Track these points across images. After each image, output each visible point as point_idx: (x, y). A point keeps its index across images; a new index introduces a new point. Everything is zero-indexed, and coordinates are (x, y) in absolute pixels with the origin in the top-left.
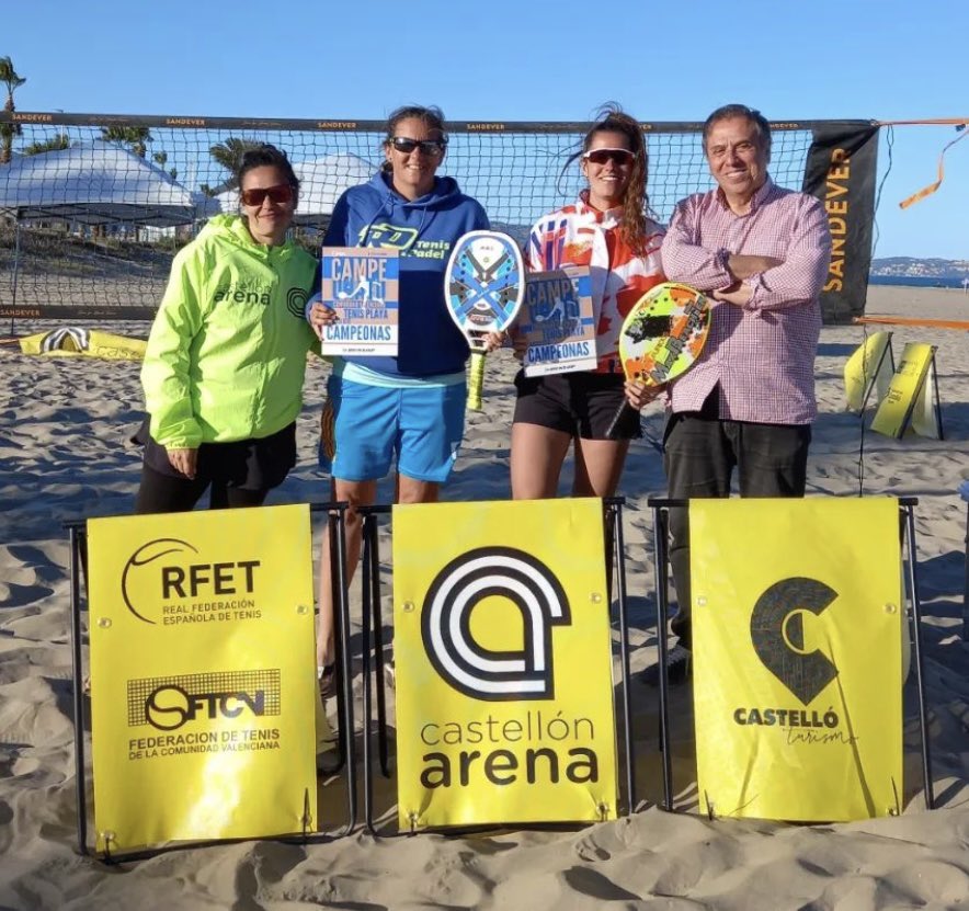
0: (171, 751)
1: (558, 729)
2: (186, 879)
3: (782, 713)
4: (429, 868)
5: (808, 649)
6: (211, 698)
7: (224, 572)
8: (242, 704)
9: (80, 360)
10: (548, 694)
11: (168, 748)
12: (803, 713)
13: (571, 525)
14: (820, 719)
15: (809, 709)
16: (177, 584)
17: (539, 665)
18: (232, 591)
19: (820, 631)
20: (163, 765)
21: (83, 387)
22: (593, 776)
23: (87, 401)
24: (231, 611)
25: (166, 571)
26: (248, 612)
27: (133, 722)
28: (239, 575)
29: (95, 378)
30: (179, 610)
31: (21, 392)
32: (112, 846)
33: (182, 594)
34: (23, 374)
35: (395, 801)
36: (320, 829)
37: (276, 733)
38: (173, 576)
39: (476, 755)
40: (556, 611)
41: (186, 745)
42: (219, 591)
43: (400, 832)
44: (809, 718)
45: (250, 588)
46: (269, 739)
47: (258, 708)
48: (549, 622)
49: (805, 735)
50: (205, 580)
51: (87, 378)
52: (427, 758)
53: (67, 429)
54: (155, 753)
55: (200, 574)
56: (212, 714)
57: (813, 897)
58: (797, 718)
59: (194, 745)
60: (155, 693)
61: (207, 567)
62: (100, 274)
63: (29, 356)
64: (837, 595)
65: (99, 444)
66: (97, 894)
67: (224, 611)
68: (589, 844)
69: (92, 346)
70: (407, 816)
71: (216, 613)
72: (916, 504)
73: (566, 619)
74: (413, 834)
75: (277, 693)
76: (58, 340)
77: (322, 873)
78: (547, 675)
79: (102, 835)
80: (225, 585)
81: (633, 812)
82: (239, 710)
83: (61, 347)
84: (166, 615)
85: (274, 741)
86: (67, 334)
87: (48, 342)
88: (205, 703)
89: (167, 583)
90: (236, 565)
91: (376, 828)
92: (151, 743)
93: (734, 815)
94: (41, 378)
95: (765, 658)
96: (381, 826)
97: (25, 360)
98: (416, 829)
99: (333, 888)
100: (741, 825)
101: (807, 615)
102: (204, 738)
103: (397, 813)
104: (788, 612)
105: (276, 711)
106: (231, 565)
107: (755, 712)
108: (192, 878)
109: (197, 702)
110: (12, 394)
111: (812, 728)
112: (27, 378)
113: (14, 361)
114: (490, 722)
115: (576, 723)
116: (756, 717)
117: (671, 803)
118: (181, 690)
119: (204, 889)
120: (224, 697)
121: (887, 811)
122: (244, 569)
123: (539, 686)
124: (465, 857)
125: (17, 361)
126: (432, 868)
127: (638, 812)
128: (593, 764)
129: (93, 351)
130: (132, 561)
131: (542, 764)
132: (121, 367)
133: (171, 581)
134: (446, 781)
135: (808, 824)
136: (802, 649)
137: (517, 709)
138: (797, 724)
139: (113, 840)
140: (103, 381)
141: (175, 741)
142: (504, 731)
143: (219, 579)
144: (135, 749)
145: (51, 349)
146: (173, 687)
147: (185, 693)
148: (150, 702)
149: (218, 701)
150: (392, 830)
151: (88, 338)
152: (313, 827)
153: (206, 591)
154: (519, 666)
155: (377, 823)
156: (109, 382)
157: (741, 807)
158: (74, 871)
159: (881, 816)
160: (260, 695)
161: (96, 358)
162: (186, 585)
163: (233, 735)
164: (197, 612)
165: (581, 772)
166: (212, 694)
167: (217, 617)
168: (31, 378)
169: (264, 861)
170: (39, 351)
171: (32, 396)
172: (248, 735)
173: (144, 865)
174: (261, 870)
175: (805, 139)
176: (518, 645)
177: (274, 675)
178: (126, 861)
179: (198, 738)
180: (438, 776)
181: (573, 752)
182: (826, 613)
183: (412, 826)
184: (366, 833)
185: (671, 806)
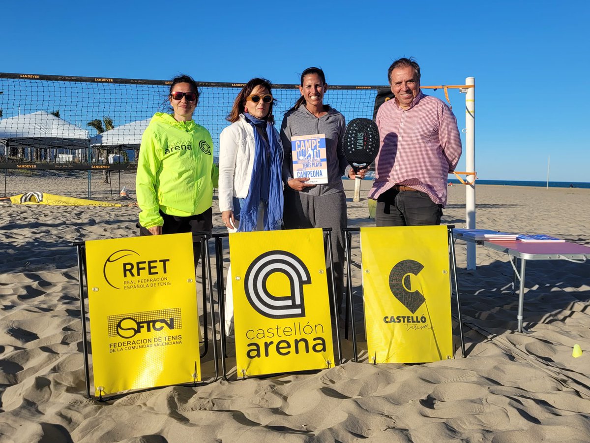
0: (130, 348)
1: (308, 330)
2: (142, 405)
3: (404, 317)
4: (256, 392)
5: (413, 290)
6: (148, 323)
7: (152, 265)
8: (163, 324)
9: (39, 206)
10: (303, 314)
11: (128, 347)
12: (412, 317)
13: (309, 240)
14: (419, 320)
15: (414, 315)
16: (130, 271)
17: (298, 302)
18: (157, 273)
19: (418, 283)
20: (126, 354)
21: (43, 216)
22: (324, 349)
23: (46, 221)
24: (157, 282)
25: (125, 265)
26: (164, 282)
27: (110, 335)
28: (160, 265)
29: (48, 212)
30: (132, 282)
31: (14, 218)
32: (103, 394)
33: (133, 275)
34: (14, 211)
35: (235, 365)
36: (202, 380)
37: (180, 337)
38: (129, 267)
39: (272, 343)
40: (304, 278)
41: (137, 345)
42: (150, 273)
43: (237, 379)
44: (415, 319)
45: (165, 272)
46: (177, 339)
47: (171, 326)
48: (302, 283)
49: (414, 327)
50: (144, 268)
51: (44, 212)
52: (249, 345)
53: (38, 231)
54: (122, 349)
55: (141, 266)
56: (149, 330)
57: (430, 392)
58: (410, 319)
59: (140, 345)
60: (121, 321)
61: (145, 262)
62: (40, 175)
63: (15, 205)
64: (424, 267)
65: (54, 237)
66: (99, 415)
67: (153, 283)
68: (326, 378)
69: (44, 200)
70: (241, 371)
71: (149, 284)
72: (454, 228)
73: (309, 281)
74: (244, 379)
75: (180, 319)
76: (29, 197)
77: (207, 398)
78: (302, 306)
79: (98, 389)
80: (153, 270)
81: (341, 363)
82: (162, 328)
83: (30, 200)
84: (125, 285)
85: (179, 341)
86: (33, 195)
87: (24, 198)
88: (145, 325)
89: (125, 270)
90: (158, 261)
91: (228, 377)
92: (120, 345)
93: (385, 362)
94: (22, 213)
95: (396, 295)
96: (229, 376)
97: (13, 206)
98: (245, 377)
99: (214, 404)
100: (389, 366)
101: (412, 275)
102: (145, 341)
103: (236, 370)
104: (404, 274)
105: (180, 327)
106: (156, 261)
107: (392, 317)
108: (145, 404)
109: (141, 325)
110: (10, 219)
111: (416, 323)
112: (15, 213)
113: (8, 206)
114: (277, 328)
115: (316, 327)
116: (392, 320)
117: (357, 358)
118: (134, 320)
119: (152, 409)
120: (154, 322)
121: (447, 357)
122: (162, 263)
123: (299, 311)
124: (272, 387)
125: (10, 206)
126: (258, 392)
127: (343, 363)
128: (324, 344)
129: (44, 202)
130: (108, 260)
131: (302, 345)
132: (59, 208)
133: (127, 269)
134: (258, 355)
135: (419, 364)
136: (411, 290)
137: (289, 322)
138: (410, 322)
139: (103, 391)
140: (51, 213)
141: (131, 343)
142: (284, 332)
143: (150, 268)
144: (112, 348)
145: (25, 201)
146: (130, 318)
147: (136, 321)
148: (119, 325)
149: (151, 324)
150: (234, 378)
151: (42, 197)
152: (199, 379)
153: (144, 273)
154: (289, 303)
155: (228, 375)
156: (54, 214)
157: (388, 359)
158: (86, 406)
159: (444, 359)
160: (172, 320)
161: (46, 205)
162: (135, 271)
163: (159, 339)
164: (140, 283)
165: (319, 348)
166: (148, 321)
167: (149, 285)
168: (17, 212)
169: (178, 395)
170: (20, 203)
171: (19, 219)
172: (167, 338)
173: (119, 401)
174: (178, 398)
175: (375, 93)
176: (288, 294)
177: (178, 311)
178: (109, 400)
179: (142, 341)
180: (255, 353)
181: (315, 339)
182: (419, 274)
183: (244, 375)
184: (223, 379)
185: (357, 360)
